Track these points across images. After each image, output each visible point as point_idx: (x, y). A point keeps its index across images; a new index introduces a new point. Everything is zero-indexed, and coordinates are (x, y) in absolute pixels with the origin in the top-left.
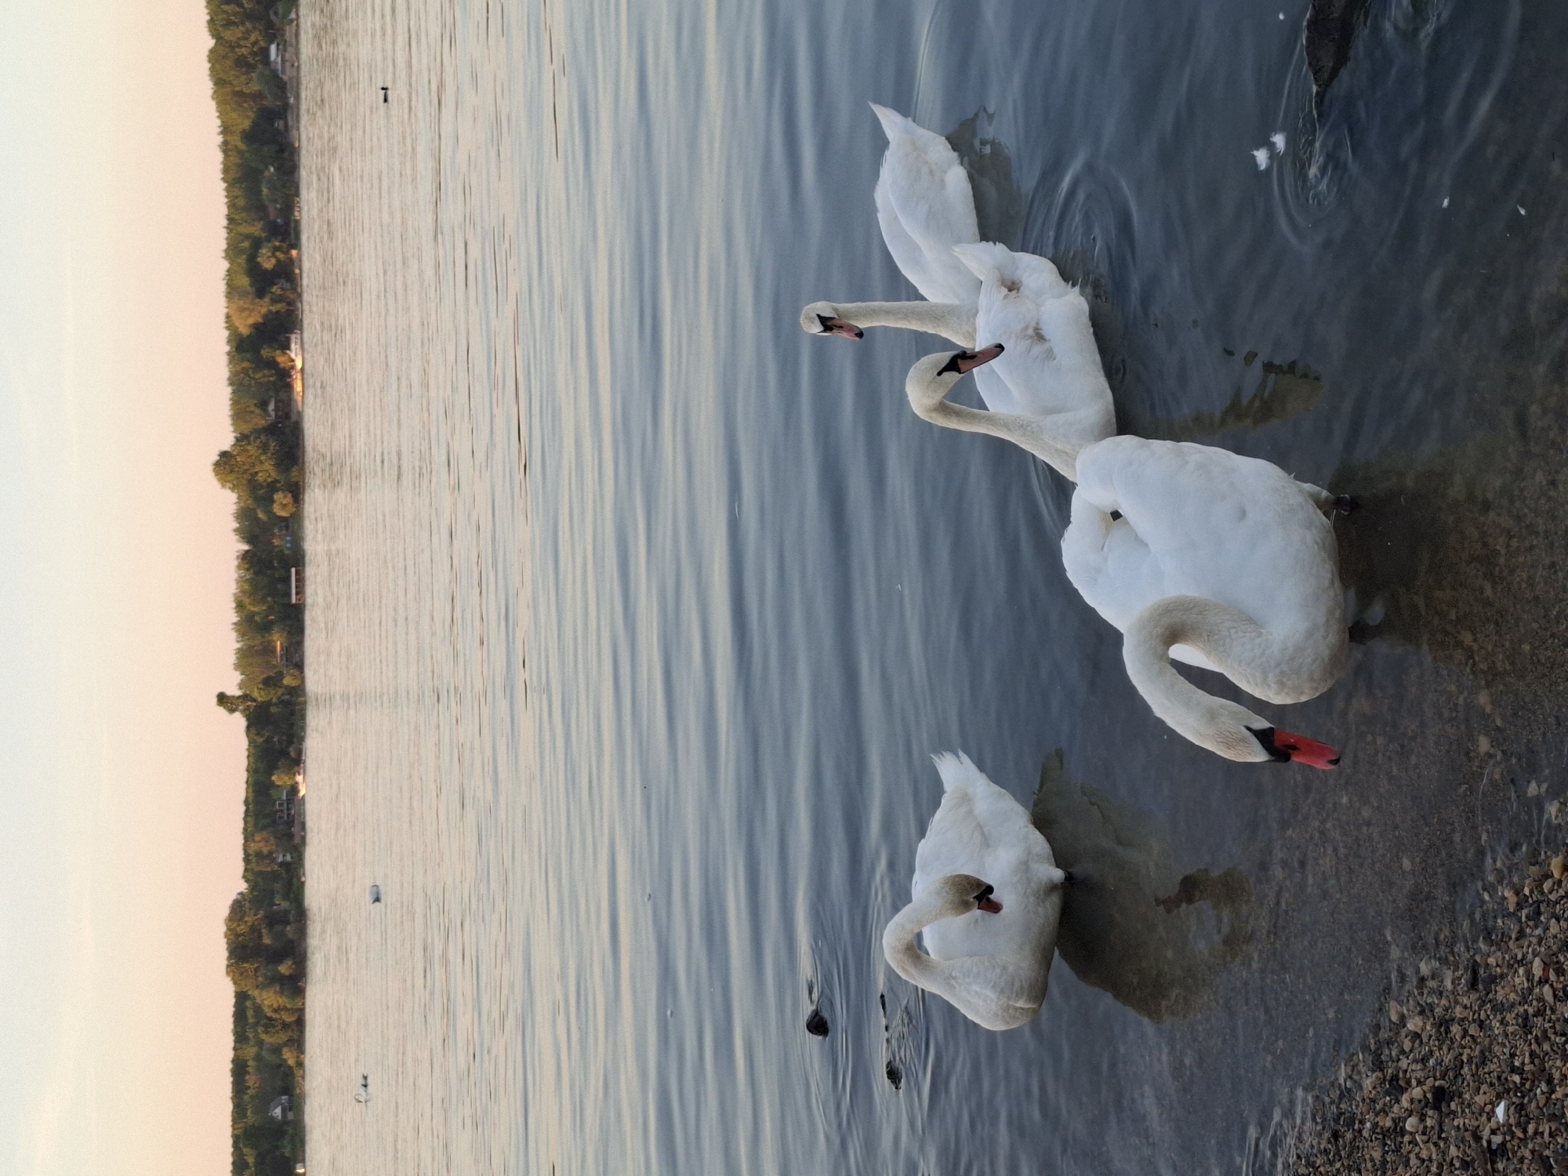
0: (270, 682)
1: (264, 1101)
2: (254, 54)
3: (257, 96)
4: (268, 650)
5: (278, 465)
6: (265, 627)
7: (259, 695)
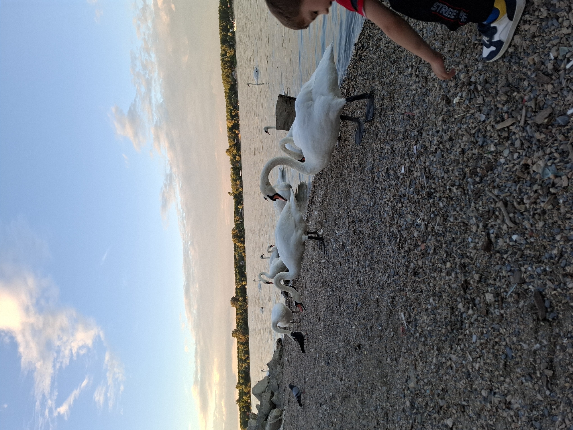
0: (237, 190)
1: (239, 261)
2: (230, 74)
3: (230, 82)
4: (236, 185)
5: (237, 151)
6: (236, 181)
7: (235, 192)
